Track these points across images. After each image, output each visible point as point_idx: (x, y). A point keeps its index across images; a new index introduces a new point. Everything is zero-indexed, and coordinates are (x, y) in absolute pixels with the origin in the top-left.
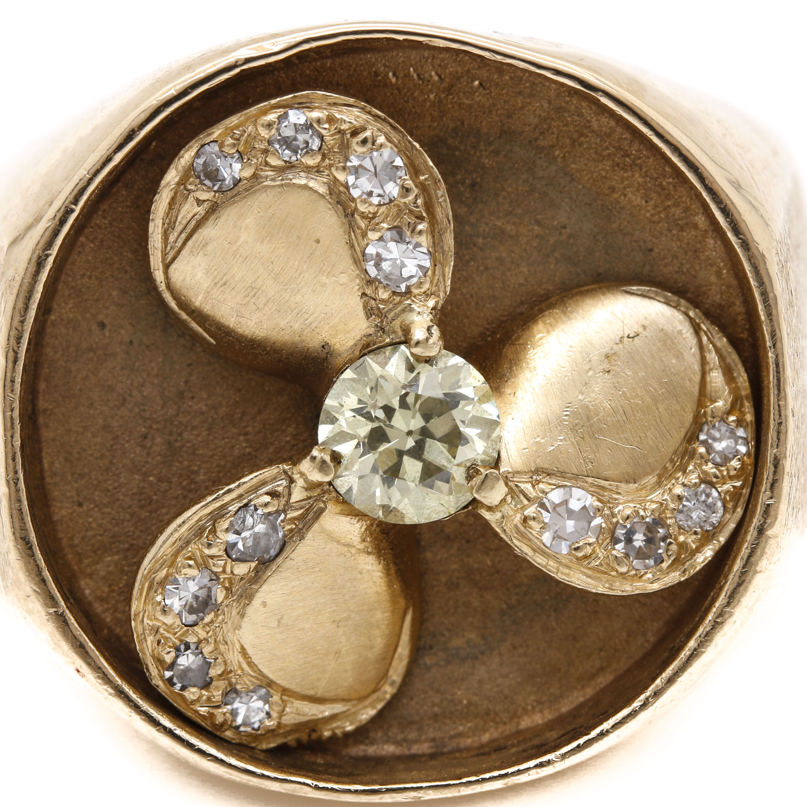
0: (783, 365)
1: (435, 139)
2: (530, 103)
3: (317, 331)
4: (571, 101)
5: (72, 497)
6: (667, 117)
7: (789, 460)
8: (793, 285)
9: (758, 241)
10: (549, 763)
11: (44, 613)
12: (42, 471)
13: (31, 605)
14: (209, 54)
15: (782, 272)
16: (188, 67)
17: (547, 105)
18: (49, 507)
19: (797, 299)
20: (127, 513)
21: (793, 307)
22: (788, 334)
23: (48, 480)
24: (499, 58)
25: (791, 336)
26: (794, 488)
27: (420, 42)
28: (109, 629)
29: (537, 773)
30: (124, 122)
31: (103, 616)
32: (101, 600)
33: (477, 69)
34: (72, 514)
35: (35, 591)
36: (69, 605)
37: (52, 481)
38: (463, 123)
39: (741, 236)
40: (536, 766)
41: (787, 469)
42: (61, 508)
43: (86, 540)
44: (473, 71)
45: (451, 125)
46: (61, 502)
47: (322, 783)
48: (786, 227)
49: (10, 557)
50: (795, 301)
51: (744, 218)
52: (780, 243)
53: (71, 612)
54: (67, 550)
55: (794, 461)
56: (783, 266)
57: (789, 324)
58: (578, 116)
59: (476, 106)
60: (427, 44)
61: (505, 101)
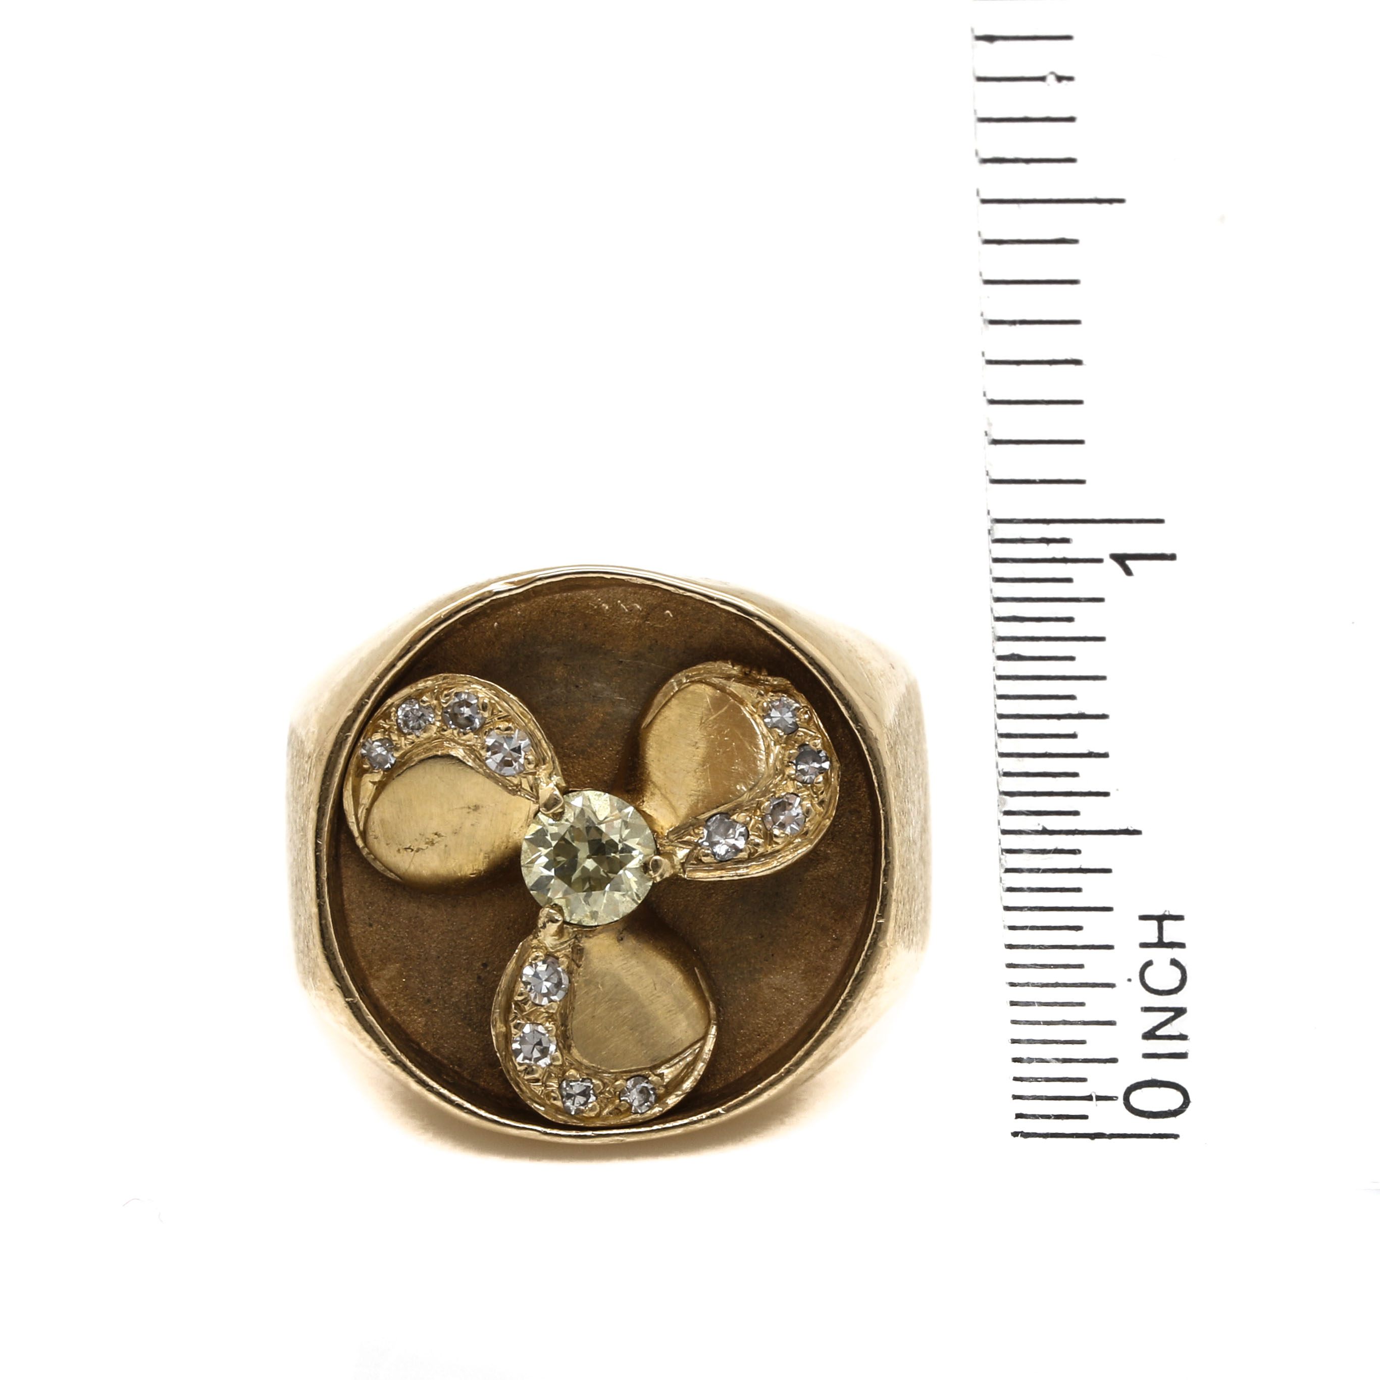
0: (891, 819)
1: (636, 654)
2: (706, 627)
3: (621, 953)
4: (737, 625)
5: (364, 920)
6: (805, 636)
7: (895, 890)
8: (900, 762)
9: (872, 728)
10: (718, 1114)
11: (344, 1002)
12: (342, 900)
13: (333, 996)
14: (467, 589)
15: (891, 752)
16: (452, 598)
17: (719, 629)
18: (347, 927)
19: (904, 772)
20: (406, 932)
21: (900, 777)
22: (895, 797)
23: (347, 906)
24: (681, 592)
25: (897, 798)
26: (900, 912)
27: (623, 580)
28: (392, 1018)
29: (709, 1122)
30: (405, 639)
31: (387, 1008)
32: (387, 997)
33: (667, 602)
34: (365, 932)
35: (337, 986)
36: (362, 996)
37: (350, 908)
38: (657, 642)
39: (860, 724)
40: (708, 1118)
41: (894, 897)
42: (356, 928)
43: (375, 951)
44: (664, 604)
45: (648, 643)
46: (356, 923)
47: (549, 1129)
48: (896, 720)
49: (318, 960)
50: (902, 773)
51: (861, 710)
52: (890, 730)
53: (363, 1002)
54: (361, 959)
55: (900, 892)
56: (892, 748)
57: (896, 790)
58: (742, 637)
59: (666, 629)
60: (628, 581)
61: (688, 626)
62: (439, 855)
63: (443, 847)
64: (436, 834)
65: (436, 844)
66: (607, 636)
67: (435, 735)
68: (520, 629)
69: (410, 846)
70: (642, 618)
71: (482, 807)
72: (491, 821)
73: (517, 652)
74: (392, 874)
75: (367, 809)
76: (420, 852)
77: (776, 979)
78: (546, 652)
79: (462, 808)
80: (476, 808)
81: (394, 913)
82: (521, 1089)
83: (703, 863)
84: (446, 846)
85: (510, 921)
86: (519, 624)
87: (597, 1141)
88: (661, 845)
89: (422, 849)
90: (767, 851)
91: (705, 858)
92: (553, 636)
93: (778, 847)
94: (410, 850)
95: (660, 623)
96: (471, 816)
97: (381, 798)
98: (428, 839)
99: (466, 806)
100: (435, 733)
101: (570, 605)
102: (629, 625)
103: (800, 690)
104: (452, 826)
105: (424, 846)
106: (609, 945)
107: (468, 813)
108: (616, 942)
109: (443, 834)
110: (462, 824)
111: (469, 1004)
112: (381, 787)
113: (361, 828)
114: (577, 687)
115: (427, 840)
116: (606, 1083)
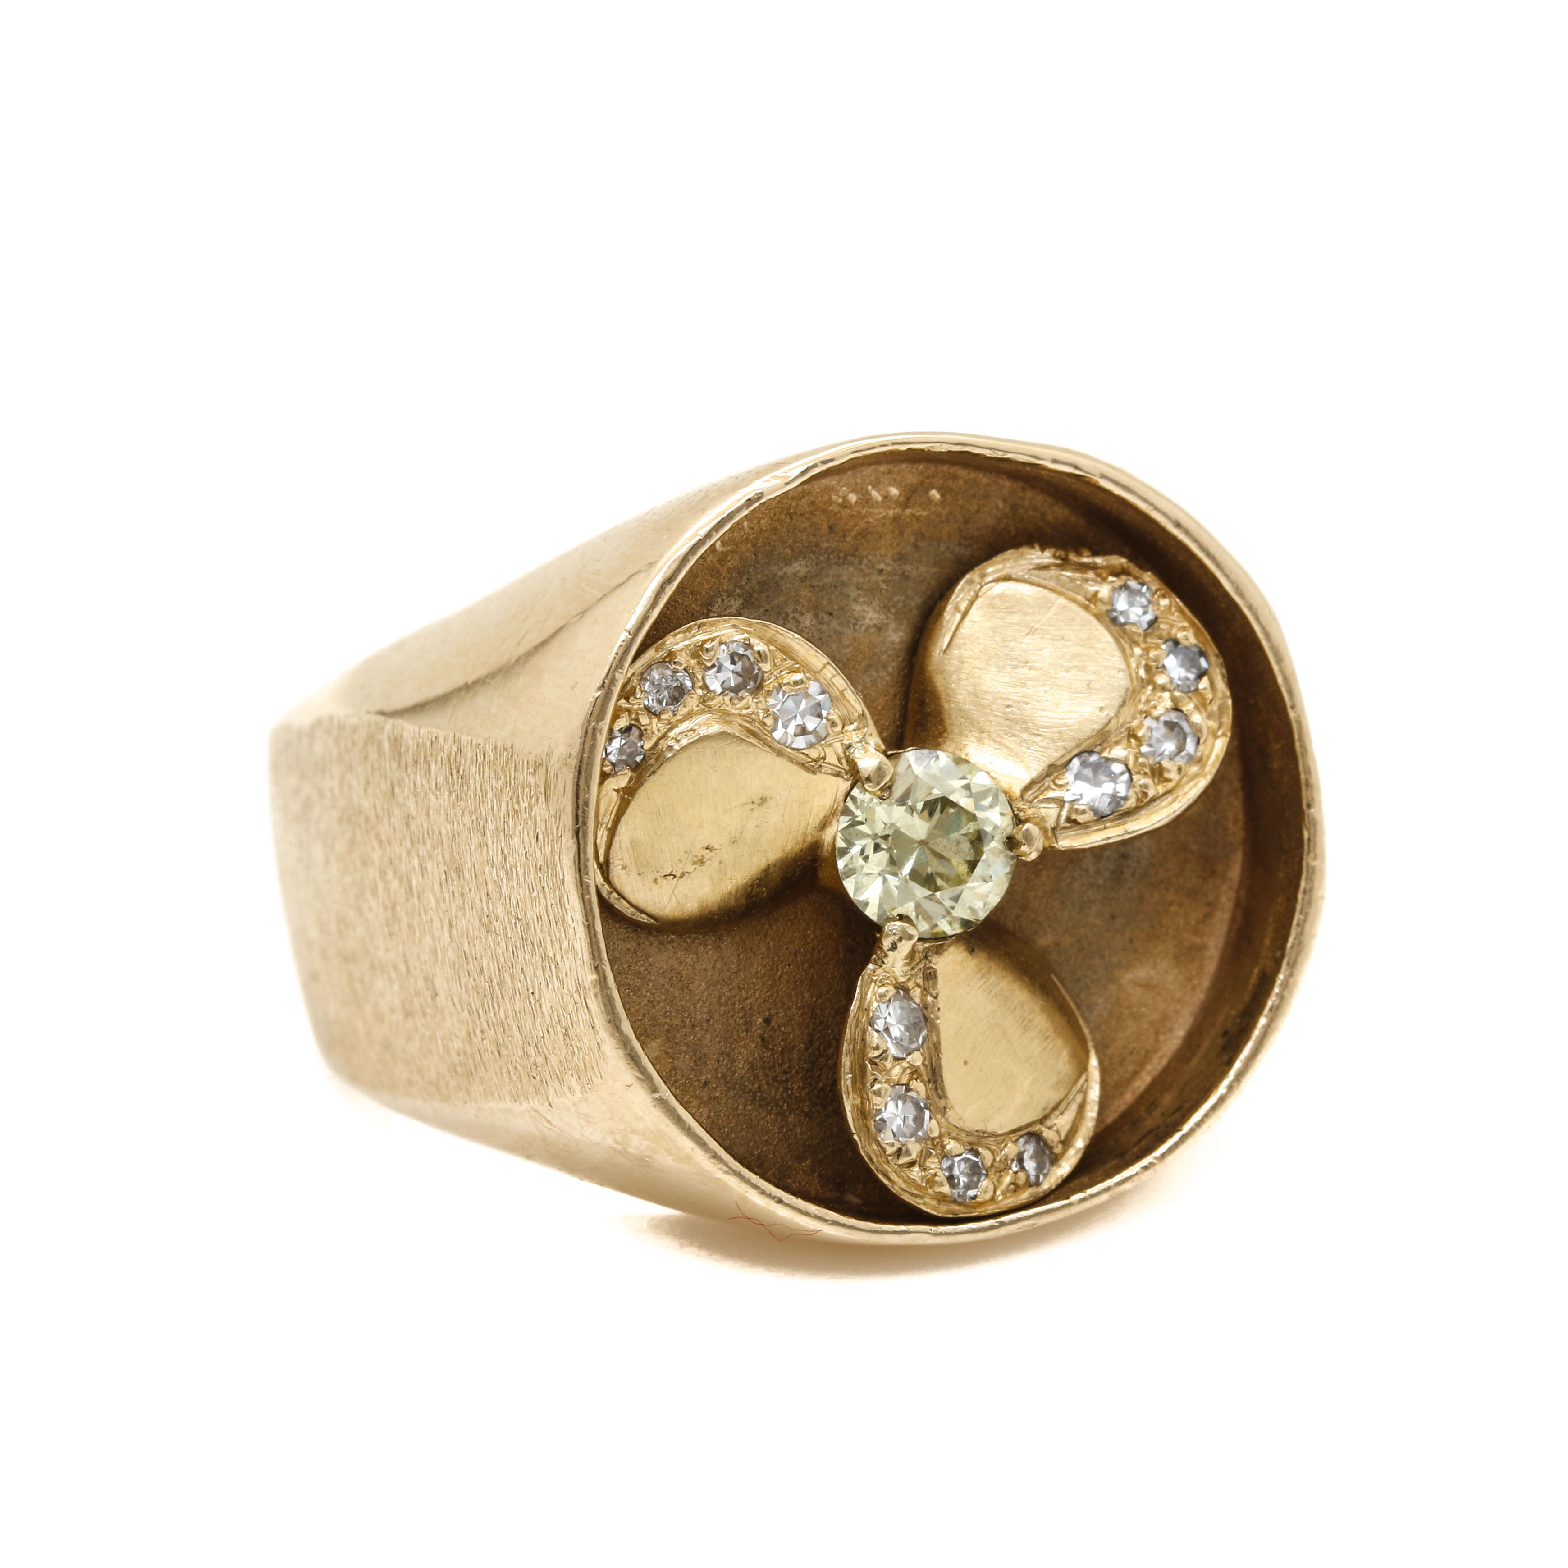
1: (899, 556)
4: (1024, 496)
17: (1002, 504)
33: (932, 478)
35: (639, 1079)
38: (923, 535)
44: (928, 481)
45: (912, 539)
58: (1032, 511)
59: (933, 517)
61: (961, 507)
62: (711, 878)
63: (716, 864)
64: (707, 848)
65: (708, 862)
66: (859, 538)
67: (697, 708)
68: (749, 546)
69: (672, 871)
70: (901, 505)
71: (771, 798)
72: (783, 816)
73: (748, 579)
74: (643, 915)
75: (609, 830)
76: (685, 877)
77: (1142, 973)
78: (785, 573)
79: (743, 805)
80: (763, 801)
81: (642, 969)
82: (889, 1179)
83: (1079, 824)
84: (721, 862)
85: (790, 953)
86: (747, 539)
87: (1003, 1231)
88: (1019, 810)
89: (688, 873)
90: (1158, 793)
91: (1083, 816)
92: (793, 550)
93: (1170, 785)
94: (672, 877)
95: (924, 510)
96: (756, 813)
97: (630, 810)
98: (697, 856)
99: (749, 801)
100: (698, 706)
101: (809, 502)
102: (884, 518)
103: (1143, 567)
104: (730, 833)
105: (690, 868)
106: (962, 961)
107: (752, 810)
108: (969, 955)
109: (716, 846)
110: (744, 826)
111: (756, 1077)
112: (627, 795)
113: (601, 859)
114: (831, 614)
115: (695, 859)
116: (994, 1150)
